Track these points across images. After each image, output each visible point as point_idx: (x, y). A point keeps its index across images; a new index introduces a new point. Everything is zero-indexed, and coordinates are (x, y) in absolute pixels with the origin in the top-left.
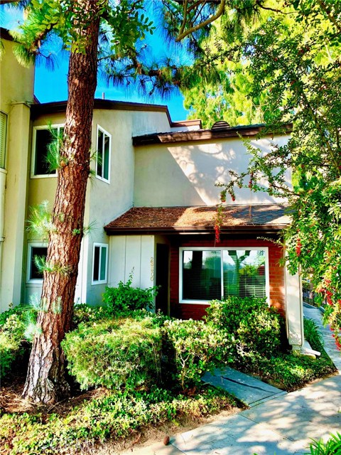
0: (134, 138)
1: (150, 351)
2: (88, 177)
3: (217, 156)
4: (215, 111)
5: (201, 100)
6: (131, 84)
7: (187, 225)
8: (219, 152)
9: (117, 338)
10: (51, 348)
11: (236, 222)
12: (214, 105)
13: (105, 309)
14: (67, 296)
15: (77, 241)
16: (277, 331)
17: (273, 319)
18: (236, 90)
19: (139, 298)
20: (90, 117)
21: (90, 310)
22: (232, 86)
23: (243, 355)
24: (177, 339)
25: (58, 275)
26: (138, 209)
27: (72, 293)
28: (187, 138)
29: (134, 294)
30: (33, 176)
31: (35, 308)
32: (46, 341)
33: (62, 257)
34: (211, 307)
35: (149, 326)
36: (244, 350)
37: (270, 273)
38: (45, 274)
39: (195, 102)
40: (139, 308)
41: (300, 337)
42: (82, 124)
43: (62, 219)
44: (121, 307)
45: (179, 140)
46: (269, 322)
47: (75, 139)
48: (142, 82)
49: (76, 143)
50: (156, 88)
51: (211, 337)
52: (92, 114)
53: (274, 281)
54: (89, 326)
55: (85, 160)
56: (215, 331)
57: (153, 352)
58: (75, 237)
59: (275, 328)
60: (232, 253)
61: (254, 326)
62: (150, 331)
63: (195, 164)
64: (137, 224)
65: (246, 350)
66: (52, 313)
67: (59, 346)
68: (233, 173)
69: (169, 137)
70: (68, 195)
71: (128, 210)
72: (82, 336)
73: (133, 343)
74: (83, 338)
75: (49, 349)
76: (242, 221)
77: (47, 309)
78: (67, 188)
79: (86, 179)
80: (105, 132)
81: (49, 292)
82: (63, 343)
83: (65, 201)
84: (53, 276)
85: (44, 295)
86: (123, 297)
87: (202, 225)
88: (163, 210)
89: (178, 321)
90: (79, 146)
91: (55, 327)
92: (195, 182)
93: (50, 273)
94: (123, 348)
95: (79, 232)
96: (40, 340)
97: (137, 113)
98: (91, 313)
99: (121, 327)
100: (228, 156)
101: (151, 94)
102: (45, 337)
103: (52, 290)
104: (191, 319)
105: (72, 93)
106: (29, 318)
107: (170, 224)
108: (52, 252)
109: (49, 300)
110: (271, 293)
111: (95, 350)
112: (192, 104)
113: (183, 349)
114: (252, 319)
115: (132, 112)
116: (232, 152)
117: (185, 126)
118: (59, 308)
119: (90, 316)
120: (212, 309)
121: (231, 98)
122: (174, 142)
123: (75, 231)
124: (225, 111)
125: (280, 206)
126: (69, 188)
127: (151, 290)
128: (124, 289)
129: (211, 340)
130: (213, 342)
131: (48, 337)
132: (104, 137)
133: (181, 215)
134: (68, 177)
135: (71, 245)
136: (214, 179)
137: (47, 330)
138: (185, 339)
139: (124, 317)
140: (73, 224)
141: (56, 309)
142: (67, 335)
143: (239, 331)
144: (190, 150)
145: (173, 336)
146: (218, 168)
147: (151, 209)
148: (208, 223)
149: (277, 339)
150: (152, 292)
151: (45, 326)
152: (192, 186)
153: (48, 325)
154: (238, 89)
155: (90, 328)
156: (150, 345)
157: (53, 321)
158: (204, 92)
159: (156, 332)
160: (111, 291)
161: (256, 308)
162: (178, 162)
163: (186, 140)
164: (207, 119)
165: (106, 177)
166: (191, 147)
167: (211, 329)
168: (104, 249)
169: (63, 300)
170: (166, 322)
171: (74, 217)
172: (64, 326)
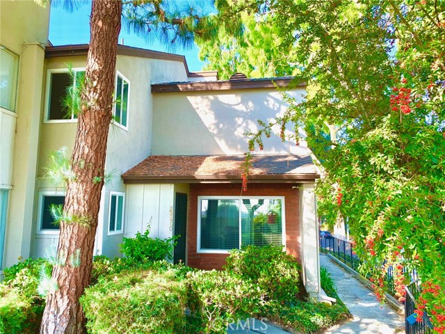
0: (152, 86)
1: (177, 305)
2: (110, 122)
3: (236, 107)
4: (228, 64)
5: (216, 52)
6: (152, 31)
7: (208, 174)
8: (239, 104)
9: (142, 292)
10: (68, 305)
11: (257, 171)
12: (228, 58)
13: (123, 260)
14: (86, 248)
15: (97, 189)
16: (296, 280)
17: (292, 267)
18: (249, 44)
19: (159, 249)
20: (113, 61)
21: (108, 263)
22: (246, 40)
23: (263, 305)
24: (203, 291)
25: (77, 227)
26: (156, 157)
27: (92, 244)
28: (207, 88)
29: (153, 244)
30: (46, 121)
31: (51, 262)
32: (62, 297)
33: (81, 207)
34: (231, 257)
35: (174, 279)
36: (264, 299)
37: (286, 222)
38: (62, 225)
39: (210, 54)
40: (159, 259)
41: (317, 284)
42: (105, 67)
43: (82, 166)
44: (139, 259)
45: (200, 89)
46: (289, 270)
47: (98, 83)
48: (164, 29)
49: (98, 87)
50: (178, 36)
51: (238, 288)
52: (115, 58)
53: (290, 230)
54: (110, 279)
55: (107, 105)
56: (240, 281)
57: (179, 306)
58: (95, 185)
59: (294, 276)
60: (247, 202)
61: (275, 275)
62: (174, 284)
63: (214, 114)
64: (156, 173)
65: (266, 299)
66: (69, 266)
67: (77, 302)
68: (261, 122)
69: (189, 86)
70: (89, 140)
71: (145, 158)
72: (103, 291)
73: (159, 296)
74: (105, 293)
75: (65, 306)
76: (261, 171)
77: (64, 263)
78: (88, 133)
79: (108, 125)
80: (124, 78)
81: (67, 244)
82: (81, 299)
83: (86, 147)
84: (72, 226)
85: (60, 247)
86: (141, 248)
87: (223, 174)
88: (182, 159)
89: (201, 272)
90: (102, 90)
91: (73, 281)
92: (215, 132)
93: (68, 223)
94: (148, 303)
95: (100, 180)
96: (56, 296)
97: (156, 61)
98: (109, 266)
99: (145, 280)
100: (247, 108)
101: (173, 42)
102: (62, 294)
103: (70, 242)
104: (214, 270)
105: (95, 35)
106: (43, 273)
107: (190, 173)
108: (71, 201)
109: (66, 253)
110: (287, 242)
111: (119, 306)
112: (207, 56)
113: (209, 301)
114: (273, 268)
115: (151, 60)
116: (251, 104)
117: (202, 76)
118: (77, 262)
119: (109, 268)
120: (232, 259)
121: (245, 52)
122: (194, 92)
123: (96, 179)
124: (239, 64)
125: (296, 156)
126: (90, 134)
127: (170, 240)
128: (143, 239)
129: (237, 291)
130: (240, 293)
131: (65, 293)
132: (123, 84)
133: (201, 164)
134: (90, 122)
135: (91, 194)
136: (233, 129)
137: (64, 285)
138: (211, 291)
139: (145, 269)
140: (93, 172)
141: (75, 262)
142: (87, 291)
143: (260, 280)
144: (209, 100)
145: (199, 289)
146: (237, 119)
147: (170, 157)
148: (229, 172)
149: (296, 287)
150: (171, 242)
151: (61, 282)
152: (212, 135)
153: (65, 280)
154: (252, 44)
155: (111, 282)
156: (176, 298)
157: (70, 275)
158: (218, 45)
159: (181, 284)
160: (129, 241)
161: (276, 257)
162: (198, 111)
163: (205, 90)
164: (221, 71)
165: (124, 124)
166: (211, 97)
167: (236, 280)
168: (121, 198)
169: (82, 253)
170: (189, 273)
171: (95, 165)
172: (83, 280)
